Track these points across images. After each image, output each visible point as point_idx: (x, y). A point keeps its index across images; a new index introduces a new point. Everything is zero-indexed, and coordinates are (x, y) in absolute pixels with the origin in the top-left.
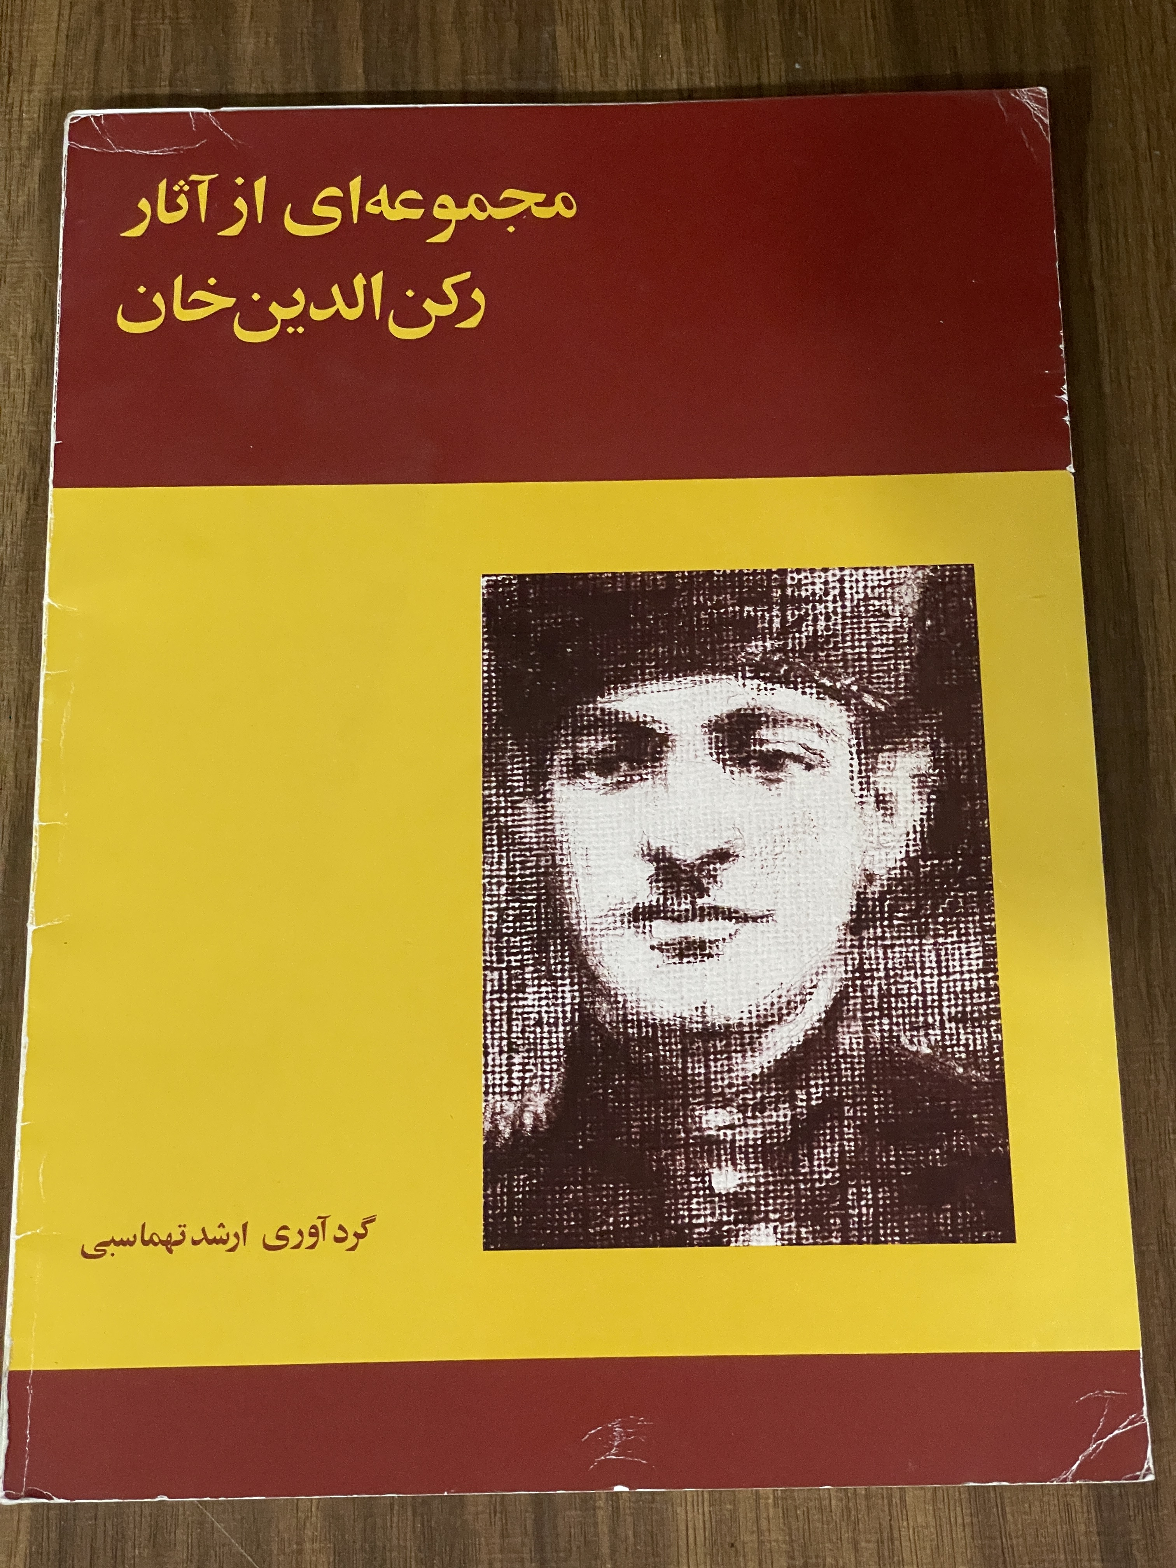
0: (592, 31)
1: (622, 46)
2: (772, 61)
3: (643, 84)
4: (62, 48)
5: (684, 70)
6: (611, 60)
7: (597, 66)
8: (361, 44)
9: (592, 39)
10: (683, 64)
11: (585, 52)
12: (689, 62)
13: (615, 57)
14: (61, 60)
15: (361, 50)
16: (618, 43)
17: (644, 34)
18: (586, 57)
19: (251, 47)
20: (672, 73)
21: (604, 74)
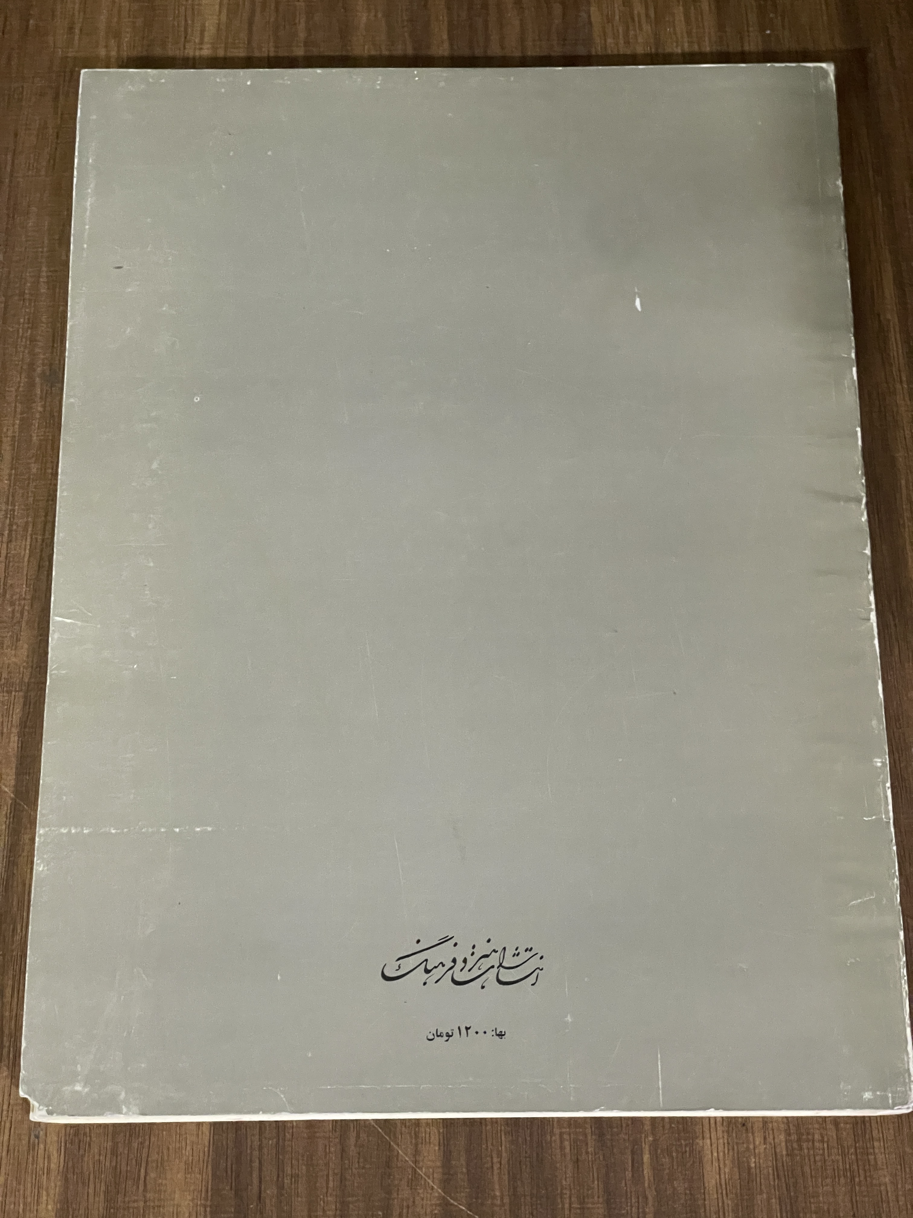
0: (617, 11)
1: (639, 22)
2: (751, 34)
3: (657, 49)
4: (224, 17)
5: (686, 40)
6: (632, 33)
7: (621, 37)
8: (445, 18)
9: (617, 17)
10: (685, 35)
11: (613, 26)
12: (689, 33)
13: (635, 30)
14: (223, 27)
15: (446, 23)
16: (636, 19)
17: (656, 13)
18: (613, 30)
19: (364, 19)
20: (677, 42)
21: (627, 43)
